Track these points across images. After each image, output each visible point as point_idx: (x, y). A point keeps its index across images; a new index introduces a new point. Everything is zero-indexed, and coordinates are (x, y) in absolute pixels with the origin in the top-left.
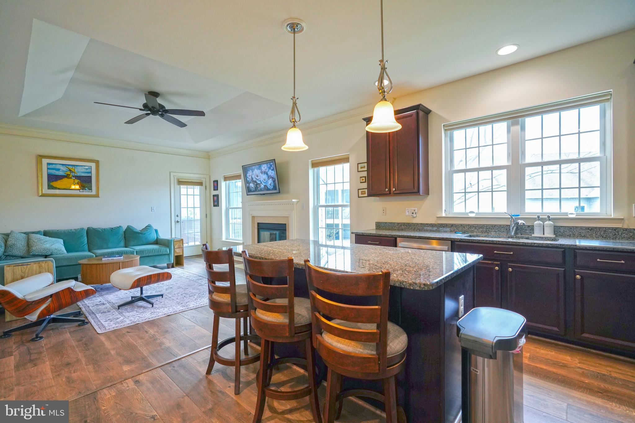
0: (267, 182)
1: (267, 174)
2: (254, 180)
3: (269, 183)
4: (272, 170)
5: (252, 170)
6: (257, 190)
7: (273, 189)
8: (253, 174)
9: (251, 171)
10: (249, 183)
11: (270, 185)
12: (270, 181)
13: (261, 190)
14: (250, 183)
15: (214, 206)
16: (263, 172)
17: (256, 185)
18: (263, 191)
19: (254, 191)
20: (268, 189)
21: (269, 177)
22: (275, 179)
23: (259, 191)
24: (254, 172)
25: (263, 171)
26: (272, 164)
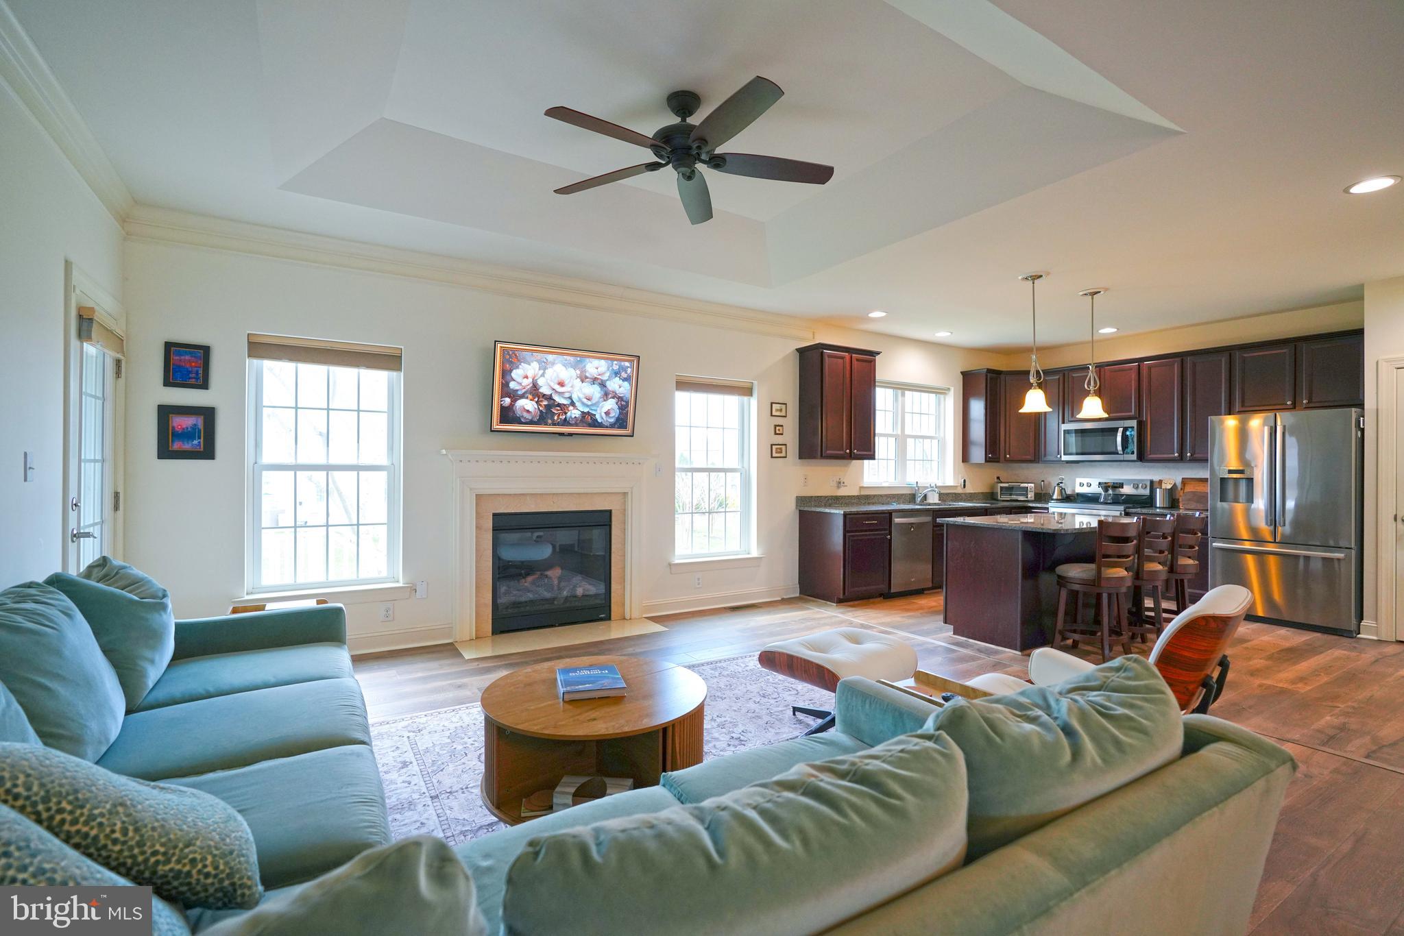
0: (596, 404)
1: (603, 385)
2: (541, 390)
3: (605, 409)
4: (625, 379)
5: (539, 362)
6: (550, 421)
7: (612, 426)
8: (543, 375)
9: (535, 365)
10: (515, 396)
11: (607, 413)
12: (611, 404)
13: (566, 423)
14: (522, 396)
15: (165, 452)
16: (587, 377)
17: (548, 407)
18: (576, 425)
19: (531, 423)
20: (595, 424)
21: (606, 395)
22: (627, 402)
23: (554, 424)
24: (549, 372)
25: (587, 374)
26: (627, 364)
